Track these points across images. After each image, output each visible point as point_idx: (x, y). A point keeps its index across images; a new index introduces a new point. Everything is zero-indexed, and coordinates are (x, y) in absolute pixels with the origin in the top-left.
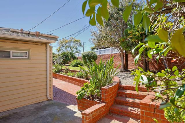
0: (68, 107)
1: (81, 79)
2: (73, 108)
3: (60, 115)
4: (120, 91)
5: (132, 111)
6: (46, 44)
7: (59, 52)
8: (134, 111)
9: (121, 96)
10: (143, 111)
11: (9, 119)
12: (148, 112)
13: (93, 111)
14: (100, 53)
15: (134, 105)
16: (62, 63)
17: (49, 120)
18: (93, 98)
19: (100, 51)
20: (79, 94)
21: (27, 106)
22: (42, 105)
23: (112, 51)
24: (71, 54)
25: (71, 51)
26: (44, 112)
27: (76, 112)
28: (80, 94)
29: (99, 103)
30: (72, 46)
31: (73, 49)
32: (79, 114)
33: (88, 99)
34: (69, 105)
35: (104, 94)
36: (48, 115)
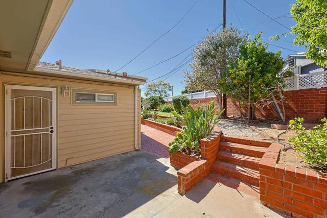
0: (158, 160)
1: (172, 126)
2: (165, 162)
3: (150, 171)
4: (223, 144)
5: (242, 173)
6: (134, 86)
7: (147, 96)
8: (245, 172)
9: (224, 150)
10: (265, 176)
11: (92, 171)
12: (272, 178)
13: (191, 170)
14: (192, 97)
15: (245, 164)
16: (150, 108)
17: (136, 177)
18: (190, 152)
19: (192, 95)
20: (172, 145)
21: (113, 157)
22: (130, 155)
23: (206, 95)
24: (160, 98)
25: (159, 95)
26: (132, 165)
27: (168, 168)
28: (174, 147)
29: (197, 159)
30: (160, 90)
31: (162, 94)
32: (172, 171)
33: (184, 153)
34: (159, 158)
35: (204, 148)
36: (136, 169)
